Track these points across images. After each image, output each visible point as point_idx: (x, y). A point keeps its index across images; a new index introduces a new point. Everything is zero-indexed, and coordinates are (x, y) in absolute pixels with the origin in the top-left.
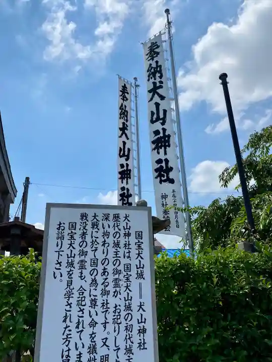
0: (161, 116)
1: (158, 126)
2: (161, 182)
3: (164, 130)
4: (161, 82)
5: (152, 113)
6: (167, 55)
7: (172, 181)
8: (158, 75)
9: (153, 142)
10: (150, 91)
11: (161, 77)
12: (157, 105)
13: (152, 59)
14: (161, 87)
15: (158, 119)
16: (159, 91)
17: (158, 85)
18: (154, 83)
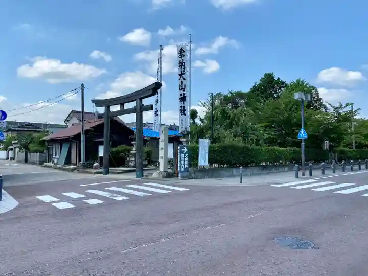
0: (183, 88)
1: (182, 92)
2: (182, 115)
3: (184, 94)
4: (184, 71)
5: (180, 86)
6: (188, 58)
7: (185, 115)
8: (183, 67)
9: (180, 99)
10: (180, 75)
11: (184, 68)
12: (182, 82)
13: (181, 57)
14: (184, 74)
15: (182, 89)
16: (183, 75)
17: (183, 72)
18: (182, 71)
